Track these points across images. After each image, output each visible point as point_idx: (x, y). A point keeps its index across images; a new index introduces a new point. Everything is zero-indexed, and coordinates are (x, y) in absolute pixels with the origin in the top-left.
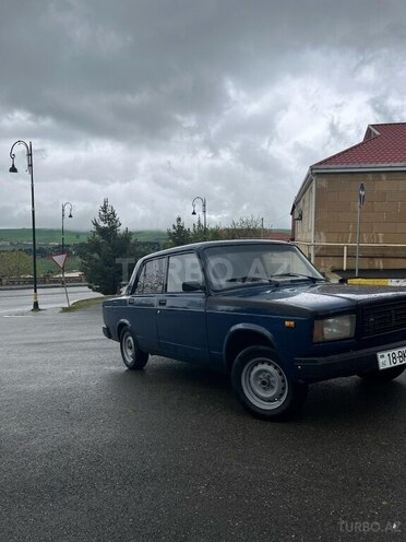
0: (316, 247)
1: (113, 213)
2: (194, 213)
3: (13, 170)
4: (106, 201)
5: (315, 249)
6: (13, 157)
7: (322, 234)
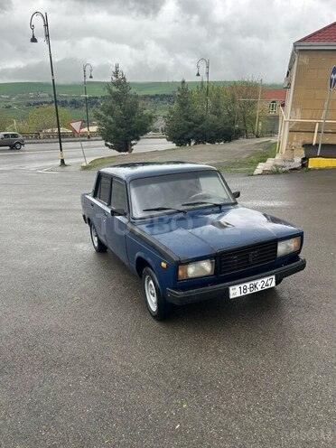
0: (290, 123)
1: (124, 78)
2: (198, 75)
3: (34, 40)
4: (117, 67)
5: (290, 125)
6: (32, 27)
7: (298, 110)
